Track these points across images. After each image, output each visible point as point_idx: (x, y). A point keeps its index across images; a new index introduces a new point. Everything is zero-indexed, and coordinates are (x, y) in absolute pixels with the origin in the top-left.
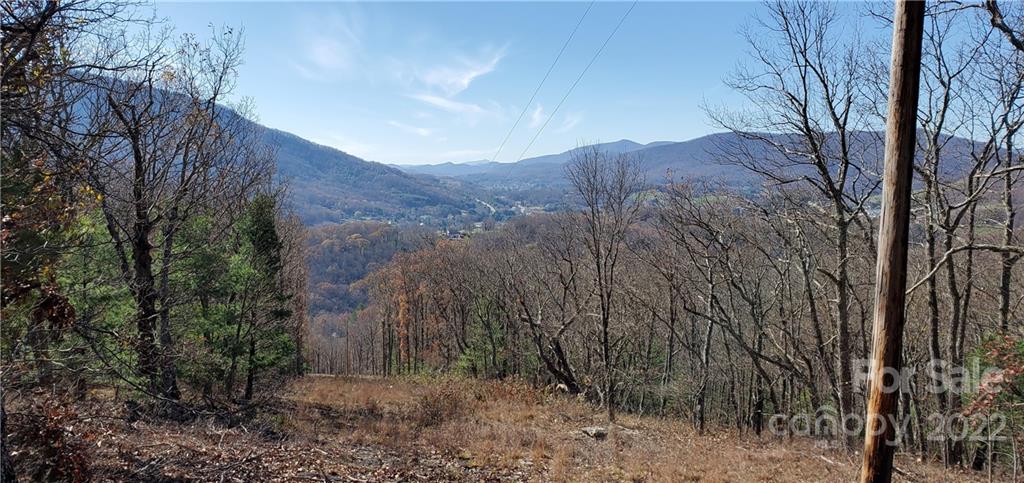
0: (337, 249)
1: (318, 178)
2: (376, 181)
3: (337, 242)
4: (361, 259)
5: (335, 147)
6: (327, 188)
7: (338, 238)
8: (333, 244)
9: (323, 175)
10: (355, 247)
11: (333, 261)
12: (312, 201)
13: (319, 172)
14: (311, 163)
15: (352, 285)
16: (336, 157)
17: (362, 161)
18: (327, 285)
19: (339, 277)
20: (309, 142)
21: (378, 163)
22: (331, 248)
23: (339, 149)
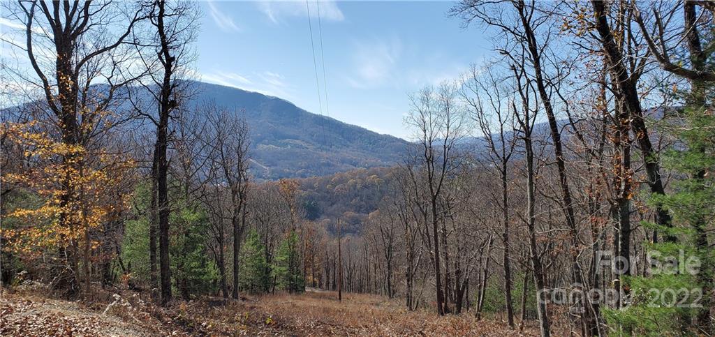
0: (359, 186)
1: (348, 147)
2: (387, 147)
3: (359, 181)
4: (379, 194)
5: (359, 126)
6: (353, 153)
7: (359, 178)
8: (356, 183)
9: (351, 144)
10: (373, 185)
11: (356, 195)
12: (343, 162)
13: (348, 143)
14: (343, 137)
15: (371, 214)
16: (360, 133)
17: (378, 134)
18: (351, 214)
19: (361, 208)
20: (341, 122)
21: (389, 135)
22: (355, 185)
23: (362, 127)
